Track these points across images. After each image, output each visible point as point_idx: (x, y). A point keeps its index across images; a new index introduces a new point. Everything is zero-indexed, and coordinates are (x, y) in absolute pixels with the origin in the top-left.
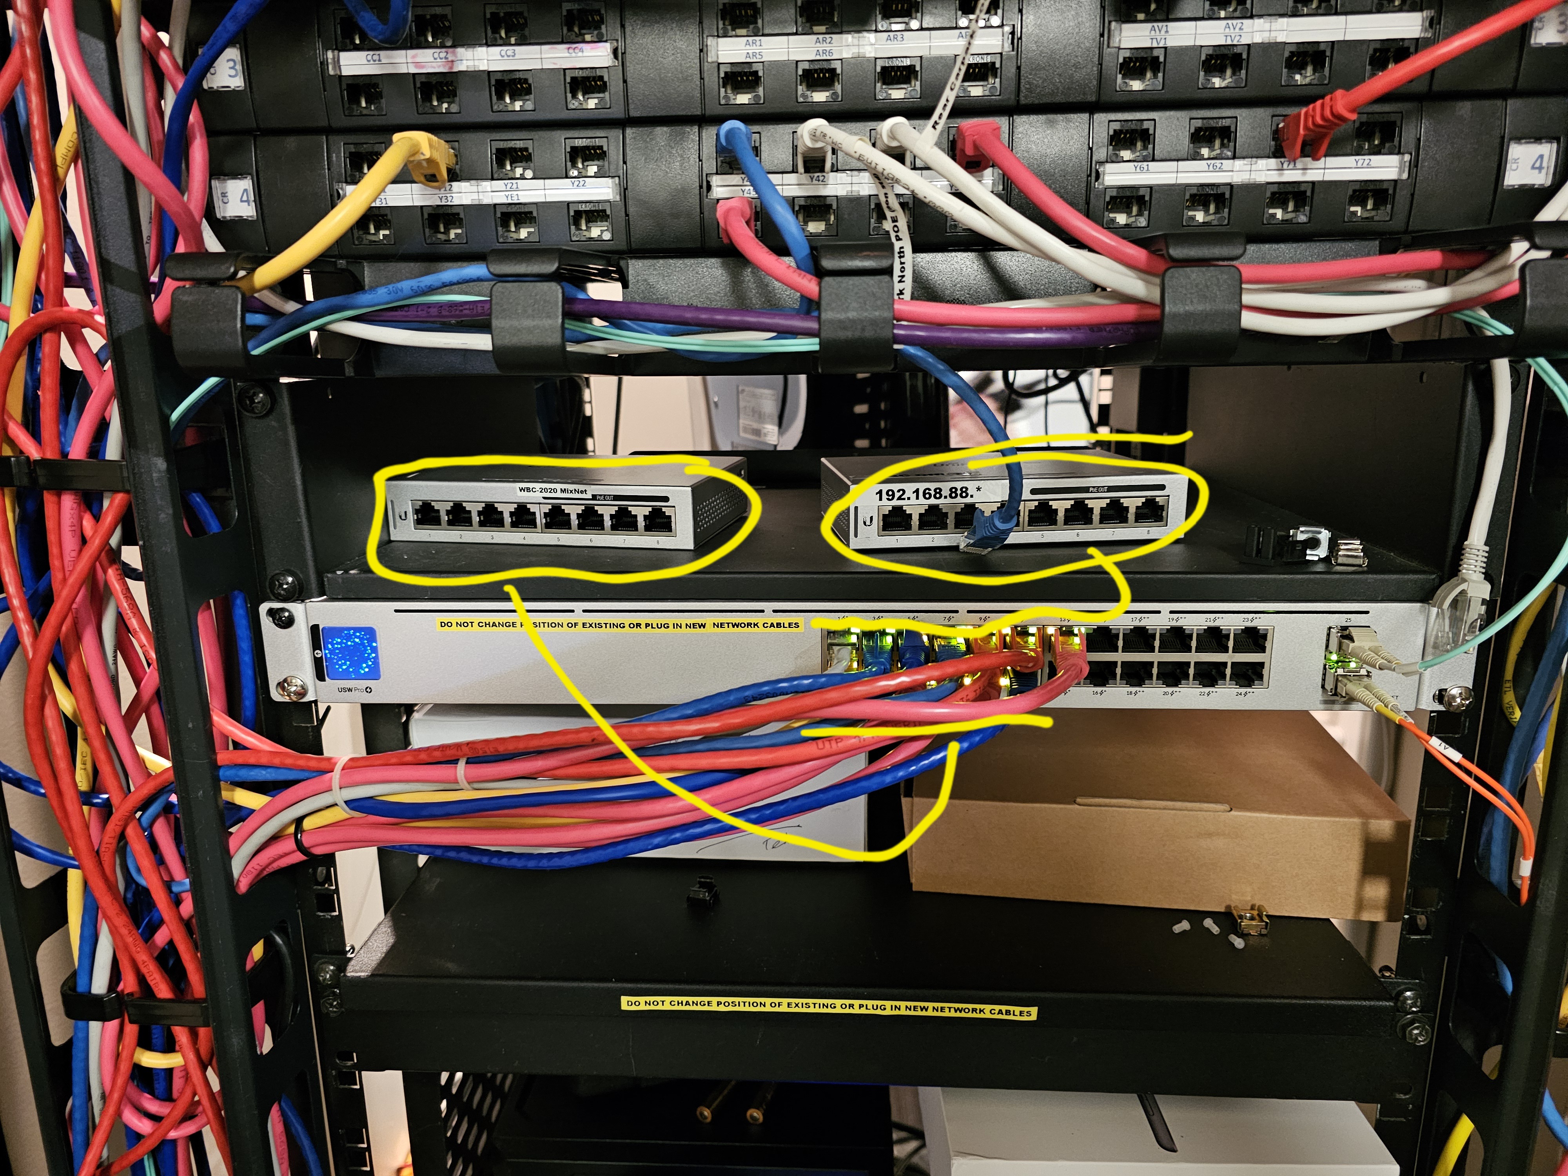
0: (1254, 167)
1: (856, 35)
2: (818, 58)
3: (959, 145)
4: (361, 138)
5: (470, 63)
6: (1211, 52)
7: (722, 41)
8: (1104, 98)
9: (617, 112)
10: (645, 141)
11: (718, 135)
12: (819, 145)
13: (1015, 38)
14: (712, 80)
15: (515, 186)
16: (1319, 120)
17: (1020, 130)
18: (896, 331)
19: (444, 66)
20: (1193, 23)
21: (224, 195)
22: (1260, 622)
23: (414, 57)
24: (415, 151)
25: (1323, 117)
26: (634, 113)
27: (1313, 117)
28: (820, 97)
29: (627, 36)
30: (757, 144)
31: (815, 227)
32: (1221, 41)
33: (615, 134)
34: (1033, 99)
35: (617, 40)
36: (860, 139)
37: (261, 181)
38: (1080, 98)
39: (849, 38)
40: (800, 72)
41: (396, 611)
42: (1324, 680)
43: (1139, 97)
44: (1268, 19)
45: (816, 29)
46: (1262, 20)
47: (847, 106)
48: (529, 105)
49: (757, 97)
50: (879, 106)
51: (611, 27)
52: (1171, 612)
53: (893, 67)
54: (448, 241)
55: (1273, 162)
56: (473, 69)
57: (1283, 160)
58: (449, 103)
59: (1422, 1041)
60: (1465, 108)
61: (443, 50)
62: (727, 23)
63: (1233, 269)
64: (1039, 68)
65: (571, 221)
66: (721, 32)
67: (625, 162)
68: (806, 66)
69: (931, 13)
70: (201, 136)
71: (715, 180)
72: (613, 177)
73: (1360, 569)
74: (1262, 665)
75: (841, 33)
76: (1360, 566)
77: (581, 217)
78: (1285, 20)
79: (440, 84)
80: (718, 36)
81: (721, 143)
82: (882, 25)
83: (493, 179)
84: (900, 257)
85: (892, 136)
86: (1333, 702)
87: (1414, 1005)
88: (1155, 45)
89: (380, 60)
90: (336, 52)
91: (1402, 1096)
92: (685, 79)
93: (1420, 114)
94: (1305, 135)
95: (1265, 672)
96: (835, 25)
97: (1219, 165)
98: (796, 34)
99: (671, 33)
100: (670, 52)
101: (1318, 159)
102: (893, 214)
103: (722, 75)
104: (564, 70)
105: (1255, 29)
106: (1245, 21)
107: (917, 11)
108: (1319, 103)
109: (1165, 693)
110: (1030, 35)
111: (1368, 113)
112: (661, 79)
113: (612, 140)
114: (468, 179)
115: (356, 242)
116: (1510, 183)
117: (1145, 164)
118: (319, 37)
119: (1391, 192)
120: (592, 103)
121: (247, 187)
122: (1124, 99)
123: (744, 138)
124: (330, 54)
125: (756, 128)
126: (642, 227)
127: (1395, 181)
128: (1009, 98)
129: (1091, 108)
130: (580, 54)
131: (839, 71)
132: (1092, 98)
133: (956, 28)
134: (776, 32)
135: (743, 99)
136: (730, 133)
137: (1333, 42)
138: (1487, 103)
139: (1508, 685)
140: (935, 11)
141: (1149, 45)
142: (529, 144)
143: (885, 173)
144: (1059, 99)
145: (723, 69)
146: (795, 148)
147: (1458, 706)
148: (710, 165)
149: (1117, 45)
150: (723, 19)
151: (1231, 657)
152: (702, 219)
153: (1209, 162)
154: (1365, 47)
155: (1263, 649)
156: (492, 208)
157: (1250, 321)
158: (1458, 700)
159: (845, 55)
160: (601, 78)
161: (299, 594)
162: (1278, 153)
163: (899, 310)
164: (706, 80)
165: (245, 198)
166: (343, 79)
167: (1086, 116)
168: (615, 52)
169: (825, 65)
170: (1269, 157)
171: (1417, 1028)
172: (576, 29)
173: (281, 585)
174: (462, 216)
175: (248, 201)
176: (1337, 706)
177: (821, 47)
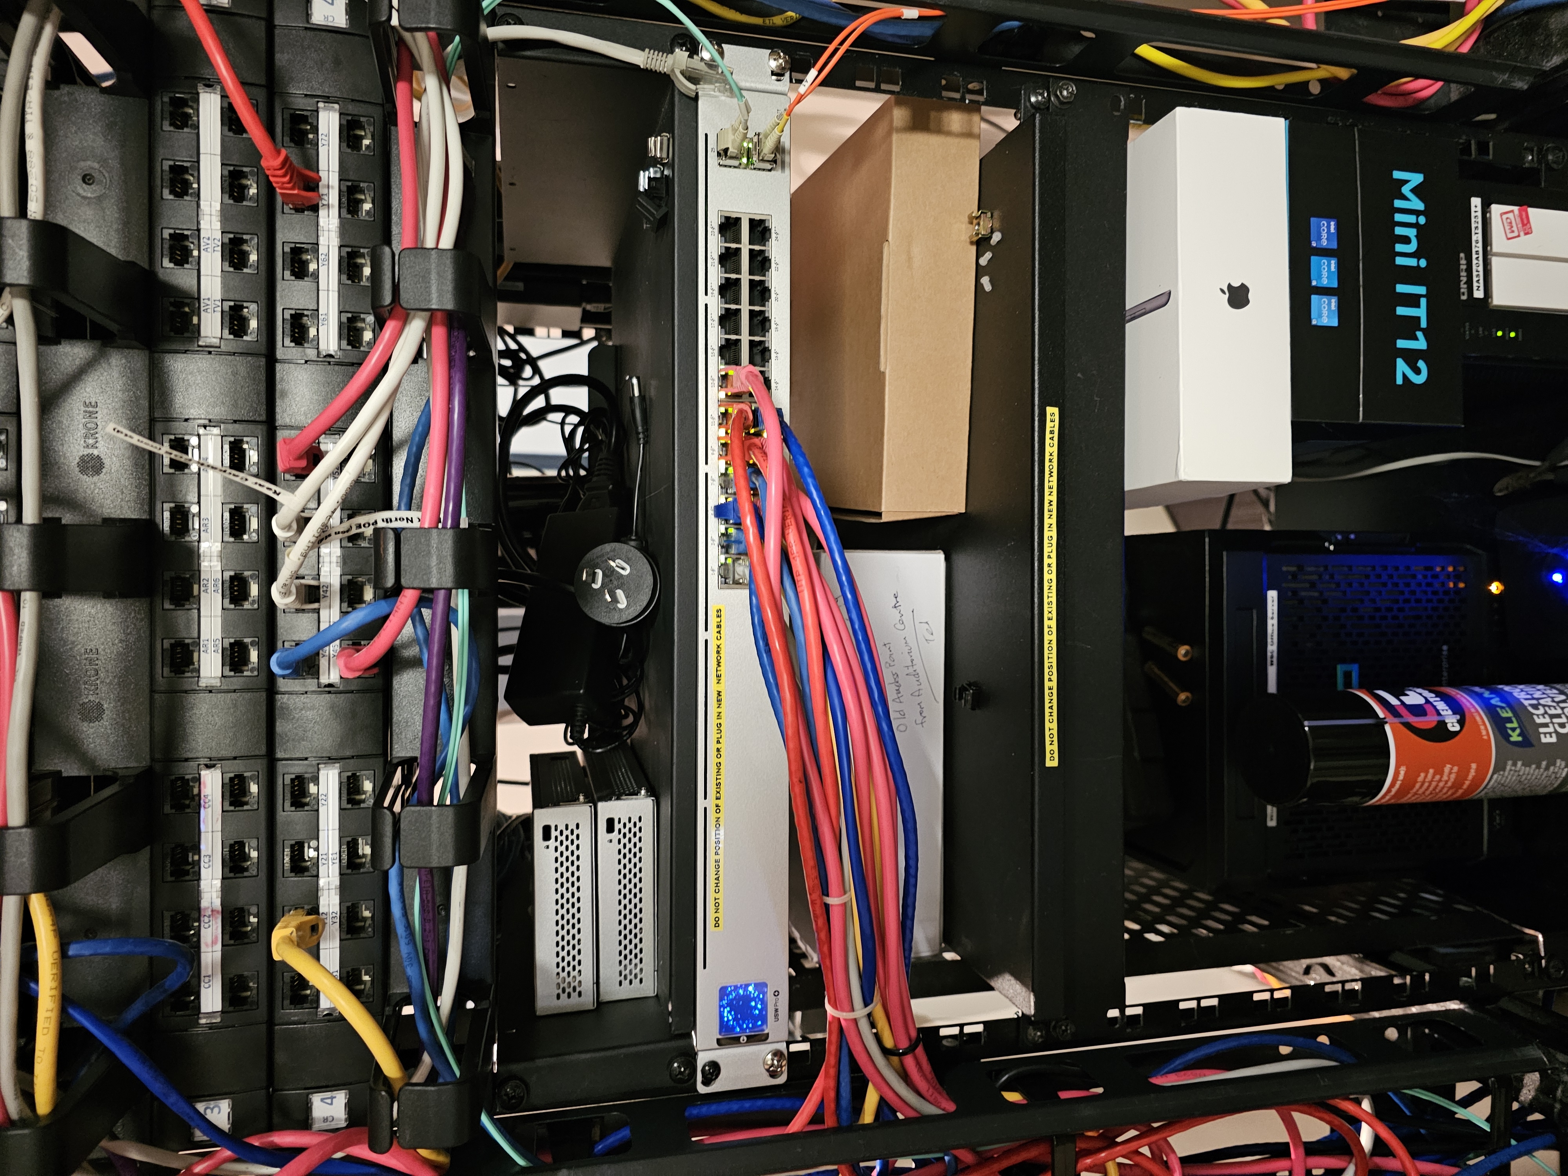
0: (326, 228)
1: (202, 558)
2: (220, 591)
3: (299, 472)
4: (278, 995)
5: (214, 895)
6: (227, 264)
7: (202, 674)
8: (263, 350)
9: (260, 765)
10: (288, 741)
11: (284, 677)
12: (294, 589)
13: (210, 423)
14: (237, 682)
15: (324, 857)
16: (287, 179)
17: (288, 420)
18: (449, 526)
19: (216, 918)
20: (202, 278)
21: (325, 1120)
22: (715, 222)
23: (207, 945)
24: (289, 940)
25: (284, 176)
26: (263, 750)
27: (283, 183)
28: (254, 590)
29: (195, 756)
30: (294, 644)
31: (369, 594)
32: (219, 255)
33: (281, 767)
34: (263, 410)
35: (199, 765)
36: (288, 556)
37: (313, 1085)
38: (263, 371)
39: (205, 564)
40: (232, 606)
41: (705, 967)
42: (764, 170)
43: (264, 323)
44: (201, 217)
45: (196, 592)
46: (202, 222)
47: (262, 566)
48: (254, 843)
49: (252, 643)
50: (263, 539)
51: (188, 770)
52: (706, 294)
53: (231, 527)
54: (373, 917)
55: (322, 213)
56: (220, 893)
57: (320, 205)
58: (249, 914)
59: (1073, 88)
60: (281, 58)
61: (202, 919)
62: (187, 669)
63: (402, 255)
64: (235, 405)
65: (357, 807)
66: (194, 674)
67: (306, 759)
68: (227, 601)
69: (186, 494)
70: (271, 1136)
71: (324, 680)
72: (319, 769)
73: (671, 140)
74: (752, 221)
75: (199, 571)
76: (669, 140)
77: (354, 799)
78: (202, 203)
79: (232, 924)
80: (199, 677)
81: (290, 674)
82: (194, 536)
83: (317, 876)
84: (391, 520)
85: (288, 527)
86: (783, 163)
87: (1042, 94)
88: (220, 309)
89: (209, 976)
90: (201, 1016)
91: (1123, 103)
92: (235, 706)
93: (285, 95)
94: (299, 189)
95: (757, 218)
96: (192, 576)
97: (323, 257)
98: (199, 610)
99: (194, 719)
100: (210, 719)
101: (320, 178)
102: (354, 528)
103: (232, 673)
104: (223, 811)
105: (209, 227)
106: (202, 236)
107: (183, 506)
108: (271, 179)
109: (776, 299)
110: (207, 412)
111: (283, 136)
112: (235, 726)
113: (286, 770)
114: (317, 898)
115: (371, 1000)
116: (344, 22)
117: (320, 317)
118: (186, 1031)
119: (350, 118)
120: (254, 788)
121: (319, 1099)
122: (264, 334)
123: (285, 653)
124: (203, 1021)
125: (279, 644)
126: (364, 745)
127: (340, 114)
128: (260, 430)
129: (271, 361)
130: (210, 798)
131: (232, 573)
132: (263, 361)
133: (199, 474)
134: (196, 627)
135: (254, 656)
136: (280, 665)
137: (222, 164)
138: (277, 40)
139: (767, 21)
140: (184, 492)
141: (220, 314)
142: (288, 843)
143: (317, 535)
144: (262, 387)
145: (227, 673)
146: (298, 611)
147: (786, 62)
148: (310, 684)
149: (218, 340)
150: (183, 672)
151: (745, 245)
152: (358, 691)
153: (320, 264)
154: (227, 139)
155: (738, 220)
156: (345, 876)
157: (447, 241)
158: (781, 61)
159: (219, 568)
160: (231, 779)
161: (690, 1055)
162: (315, 209)
163: (430, 523)
164: (236, 687)
165: (329, 1101)
166: (225, 1010)
167: (278, 367)
168: (208, 767)
169: (227, 585)
170: (318, 216)
171: (1061, 93)
172: (187, 802)
173: (680, 1073)
174: (349, 904)
175: (332, 1098)
176: (787, 159)
177: (211, 588)
